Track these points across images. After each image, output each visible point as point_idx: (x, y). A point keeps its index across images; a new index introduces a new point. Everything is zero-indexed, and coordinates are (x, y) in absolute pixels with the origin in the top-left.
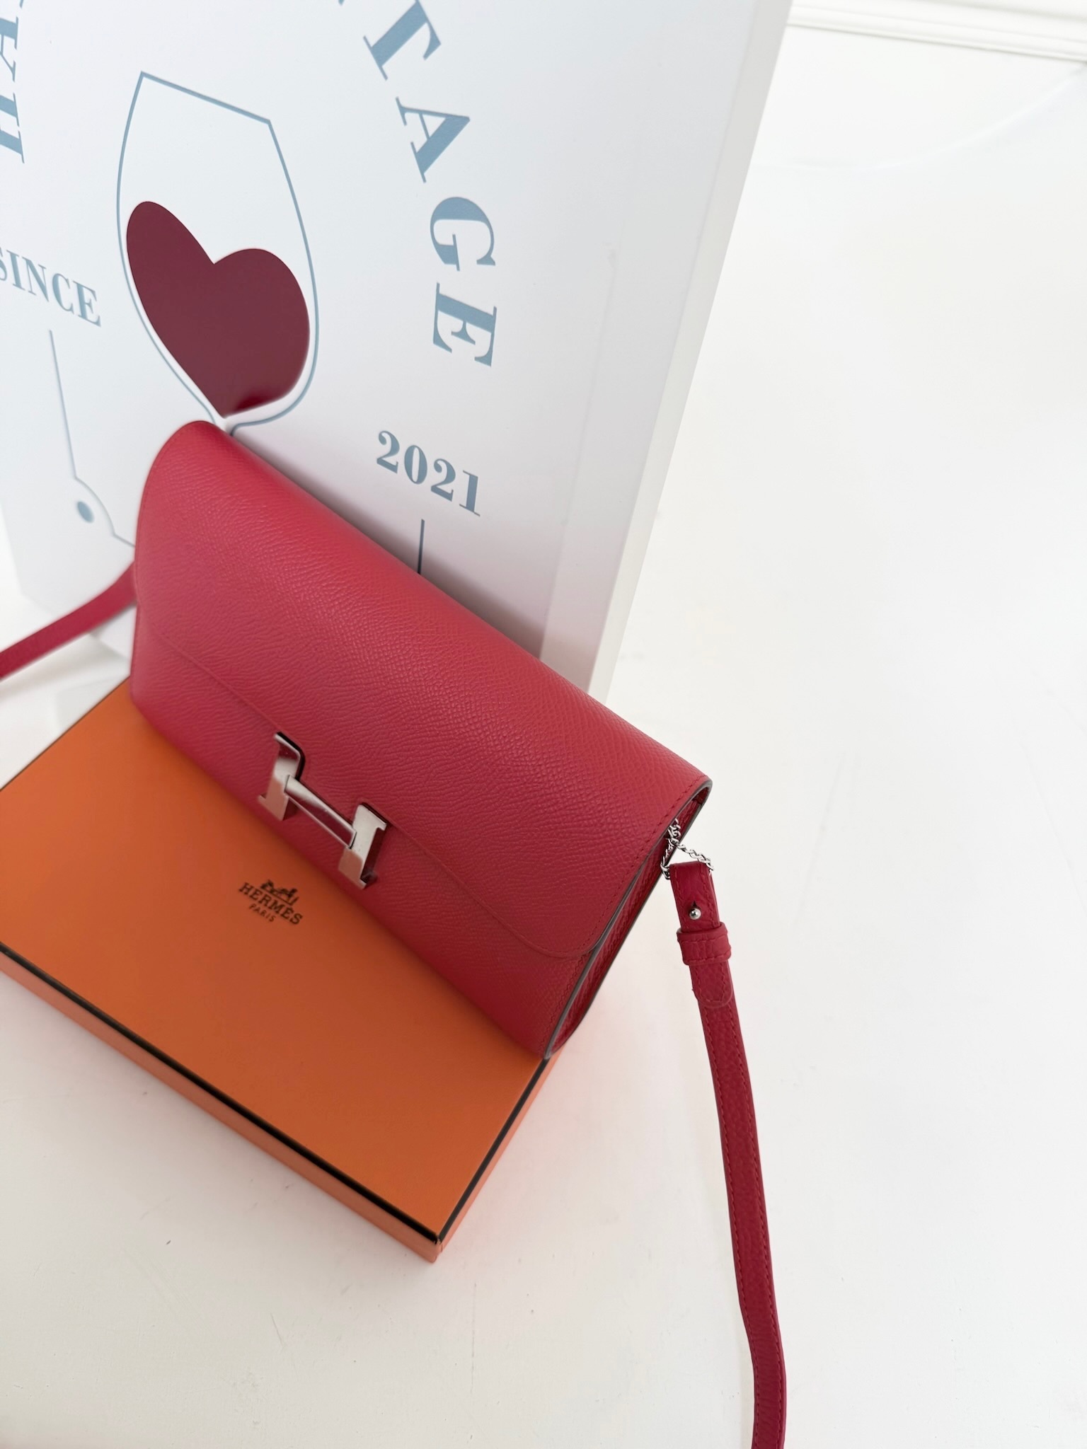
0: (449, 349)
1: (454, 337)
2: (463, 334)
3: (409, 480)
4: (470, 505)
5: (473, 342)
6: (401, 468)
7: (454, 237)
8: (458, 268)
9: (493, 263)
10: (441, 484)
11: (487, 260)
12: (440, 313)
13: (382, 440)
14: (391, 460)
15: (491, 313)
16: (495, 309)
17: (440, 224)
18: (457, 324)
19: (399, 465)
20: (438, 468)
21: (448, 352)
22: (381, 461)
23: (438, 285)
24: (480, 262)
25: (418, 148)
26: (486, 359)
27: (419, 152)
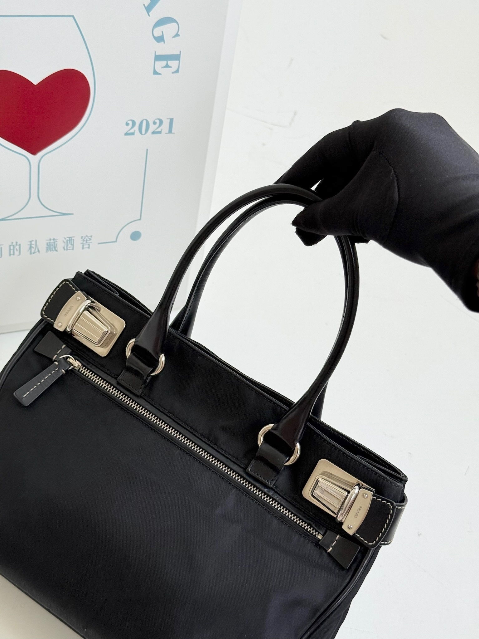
0: (160, 74)
1: (163, 69)
2: (167, 66)
3: (141, 135)
4: (170, 131)
5: (171, 67)
6: (137, 132)
7: (162, 32)
8: (164, 43)
9: (179, 35)
10: (155, 130)
11: (177, 35)
12: (156, 62)
13: (127, 124)
14: (132, 131)
15: (179, 53)
16: (180, 52)
17: (156, 30)
18: (164, 63)
19: (136, 131)
20: (155, 123)
21: (160, 75)
22: (126, 134)
23: (155, 52)
24: (173, 37)
25: (146, 6)
26: (177, 71)
27: (147, 6)
